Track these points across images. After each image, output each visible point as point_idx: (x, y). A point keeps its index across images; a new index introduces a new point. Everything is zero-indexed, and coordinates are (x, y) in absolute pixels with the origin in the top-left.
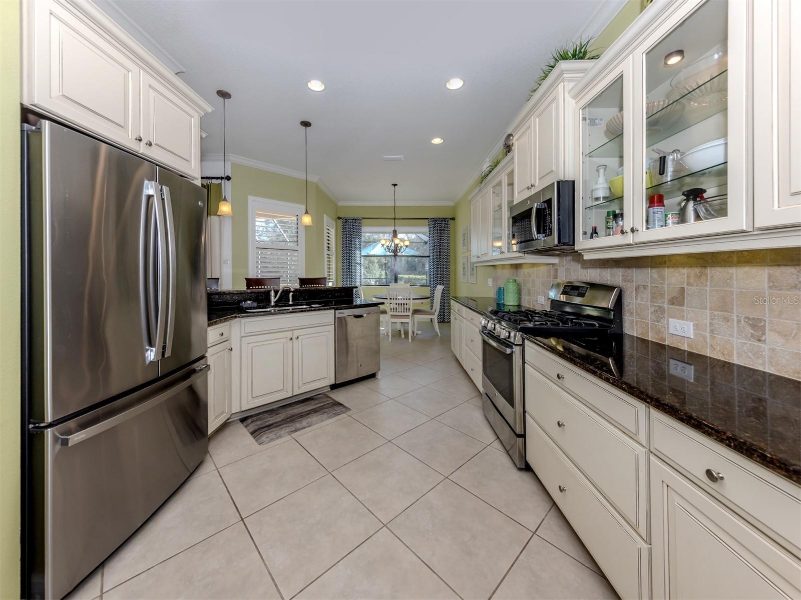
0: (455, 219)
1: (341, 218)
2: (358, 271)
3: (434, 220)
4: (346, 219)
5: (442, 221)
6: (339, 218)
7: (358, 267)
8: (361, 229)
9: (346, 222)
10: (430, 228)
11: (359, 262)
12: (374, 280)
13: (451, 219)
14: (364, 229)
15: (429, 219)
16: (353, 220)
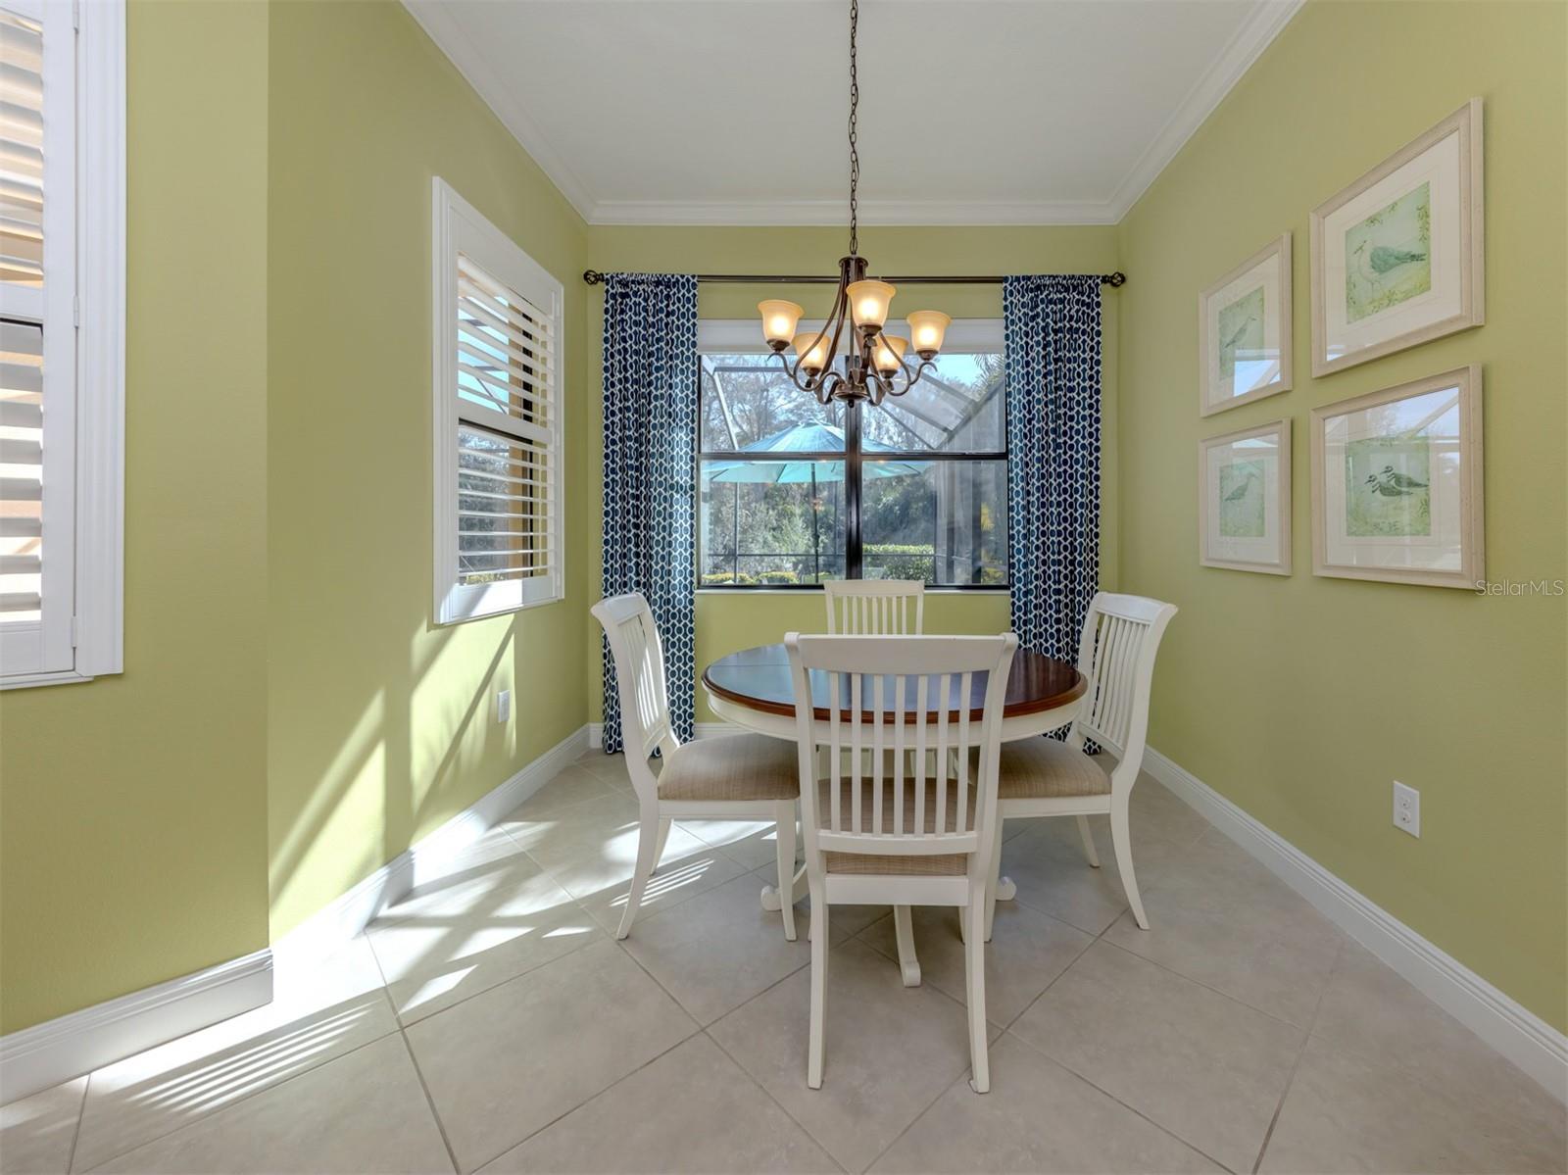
0: (1123, 280)
1: (599, 278)
2: (681, 523)
3: (1032, 287)
4: (624, 284)
5: (1067, 290)
6: (592, 278)
7: (681, 506)
8: (692, 330)
9: (624, 296)
10: (1009, 323)
11: (684, 480)
12: (793, 559)
13: (1105, 280)
14: (708, 332)
15: (1005, 279)
16: (658, 283)
